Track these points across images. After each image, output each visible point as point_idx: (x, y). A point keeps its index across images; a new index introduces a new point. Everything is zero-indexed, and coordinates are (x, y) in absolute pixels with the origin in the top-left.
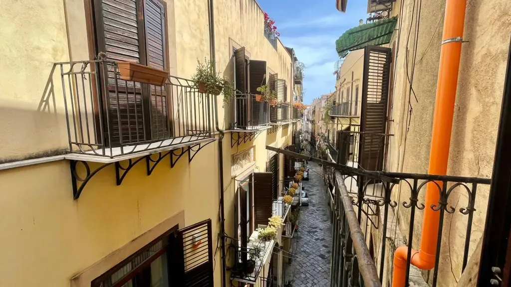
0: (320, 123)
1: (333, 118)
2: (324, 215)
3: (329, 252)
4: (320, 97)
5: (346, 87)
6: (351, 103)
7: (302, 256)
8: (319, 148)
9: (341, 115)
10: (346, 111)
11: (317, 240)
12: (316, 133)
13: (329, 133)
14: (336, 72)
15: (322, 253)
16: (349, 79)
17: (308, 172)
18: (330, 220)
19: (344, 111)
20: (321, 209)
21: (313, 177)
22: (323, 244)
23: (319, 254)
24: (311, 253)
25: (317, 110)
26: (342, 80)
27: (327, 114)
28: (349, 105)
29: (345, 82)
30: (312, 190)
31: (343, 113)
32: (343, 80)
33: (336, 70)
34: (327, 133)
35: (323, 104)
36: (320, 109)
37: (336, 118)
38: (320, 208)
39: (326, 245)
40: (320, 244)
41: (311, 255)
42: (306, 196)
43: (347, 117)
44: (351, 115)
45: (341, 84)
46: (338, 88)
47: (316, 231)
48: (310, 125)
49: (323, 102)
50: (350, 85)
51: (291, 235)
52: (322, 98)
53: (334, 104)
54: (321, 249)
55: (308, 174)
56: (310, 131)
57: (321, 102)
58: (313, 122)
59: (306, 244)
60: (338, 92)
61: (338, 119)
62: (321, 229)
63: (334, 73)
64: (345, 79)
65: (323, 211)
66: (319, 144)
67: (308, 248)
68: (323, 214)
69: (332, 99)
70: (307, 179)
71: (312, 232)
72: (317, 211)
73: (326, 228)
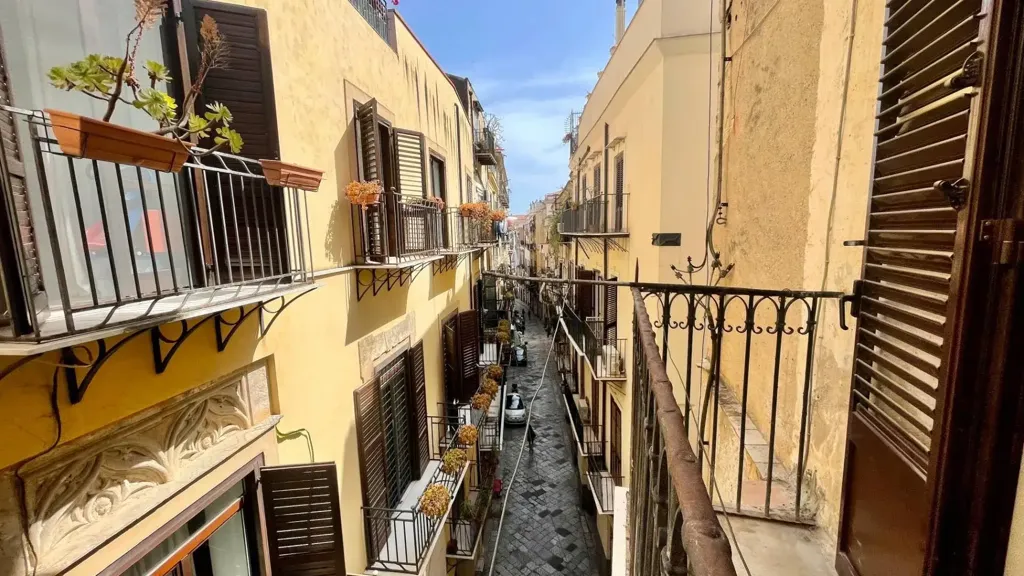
0: (544, 250)
1: (567, 239)
2: (558, 447)
3: (571, 548)
4: (543, 199)
5: (591, 164)
6: (606, 203)
7: (510, 567)
8: (546, 298)
9: (582, 231)
10: (593, 220)
11: (543, 514)
12: (539, 270)
13: (561, 269)
14: (569, 137)
15: (556, 551)
16: (598, 144)
17: (524, 347)
18: (570, 459)
19: (590, 221)
20: (551, 432)
21: (536, 358)
22: (558, 525)
23: (548, 555)
24: (531, 554)
25: (538, 223)
26: (580, 153)
27: (555, 231)
28: (602, 206)
29: (590, 153)
30: (533, 388)
31: (587, 226)
32: (585, 150)
33: (569, 132)
34: (558, 269)
35: (549, 211)
36: (543, 221)
37: (574, 239)
38: (549, 428)
39: (564, 527)
40: (549, 525)
41: (530, 560)
42: (520, 407)
43: (598, 236)
44: (605, 231)
45: (581, 161)
46: (575, 173)
47: (542, 492)
48: (527, 253)
49: (549, 207)
50: (601, 159)
51: (472, 550)
52: (546, 199)
53: (568, 207)
54: (554, 542)
55: (525, 354)
56: (528, 264)
57: (545, 208)
58: (532, 247)
59: (518, 530)
60: (575, 182)
61: (577, 241)
62: (553, 486)
63: (565, 140)
64: (589, 149)
65: (556, 435)
66: (545, 290)
67: (524, 540)
68: (556, 443)
69: (565, 197)
70: (524, 363)
71: (533, 494)
72: (545, 436)
73: (564, 480)
